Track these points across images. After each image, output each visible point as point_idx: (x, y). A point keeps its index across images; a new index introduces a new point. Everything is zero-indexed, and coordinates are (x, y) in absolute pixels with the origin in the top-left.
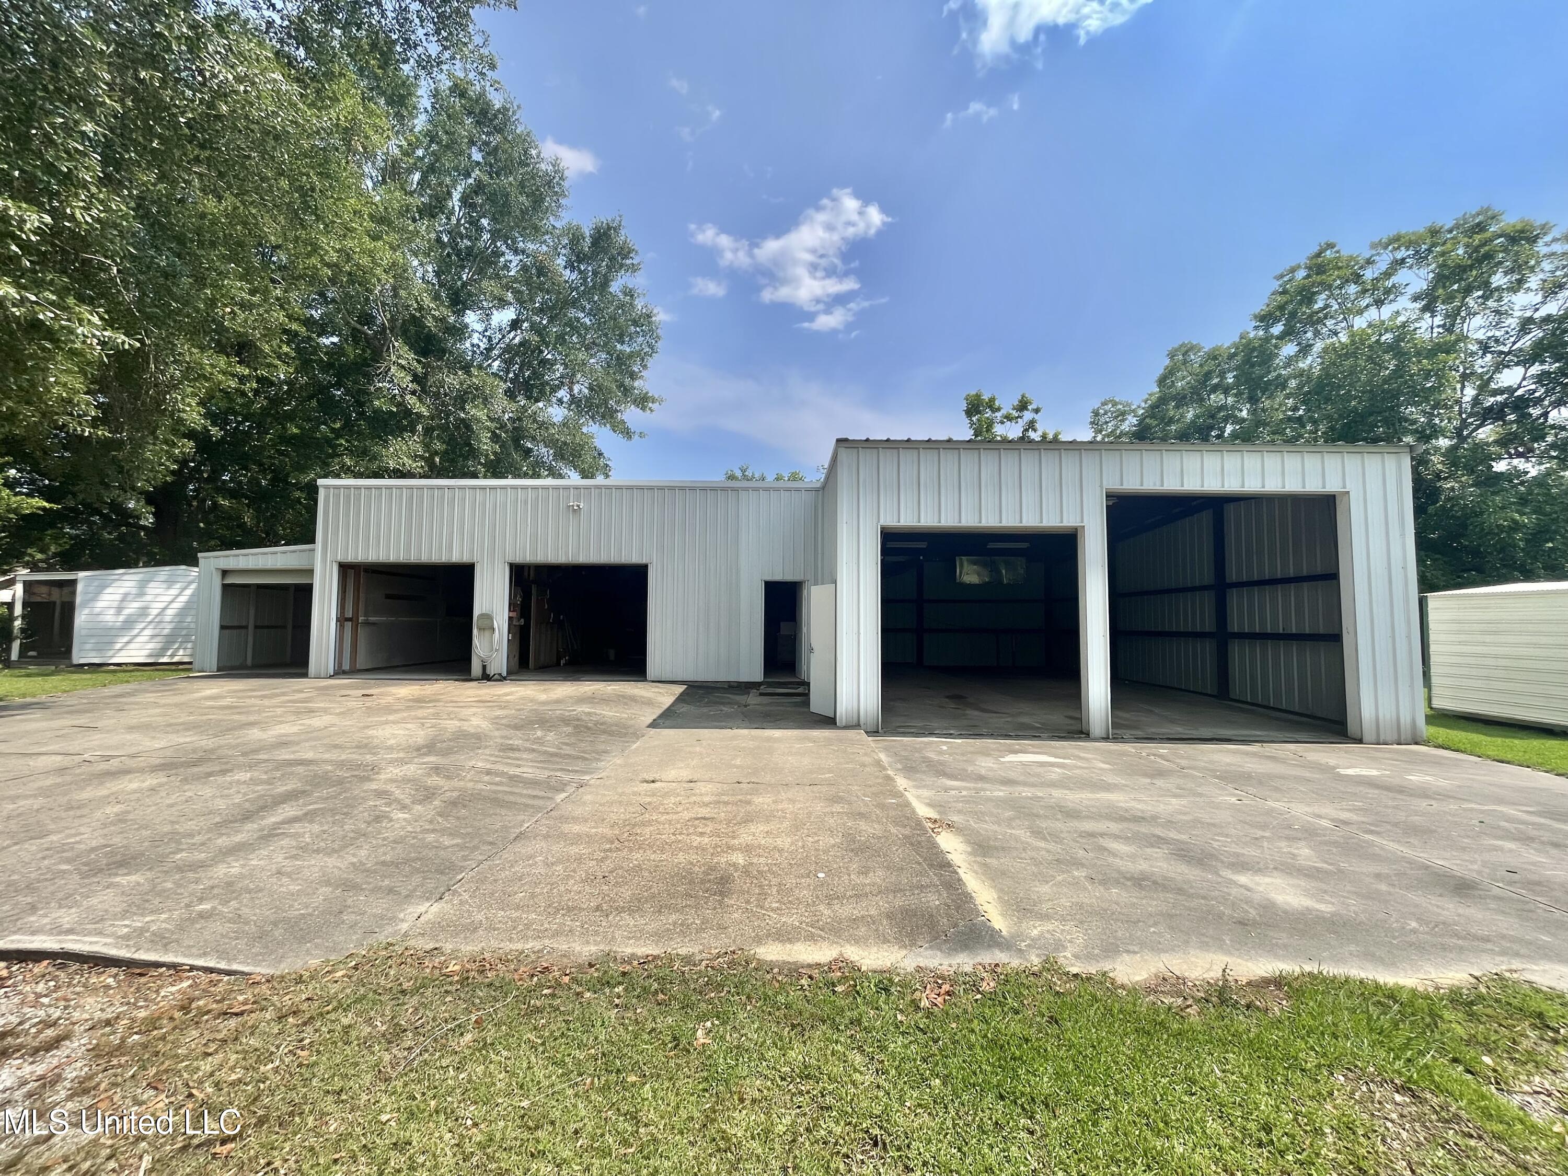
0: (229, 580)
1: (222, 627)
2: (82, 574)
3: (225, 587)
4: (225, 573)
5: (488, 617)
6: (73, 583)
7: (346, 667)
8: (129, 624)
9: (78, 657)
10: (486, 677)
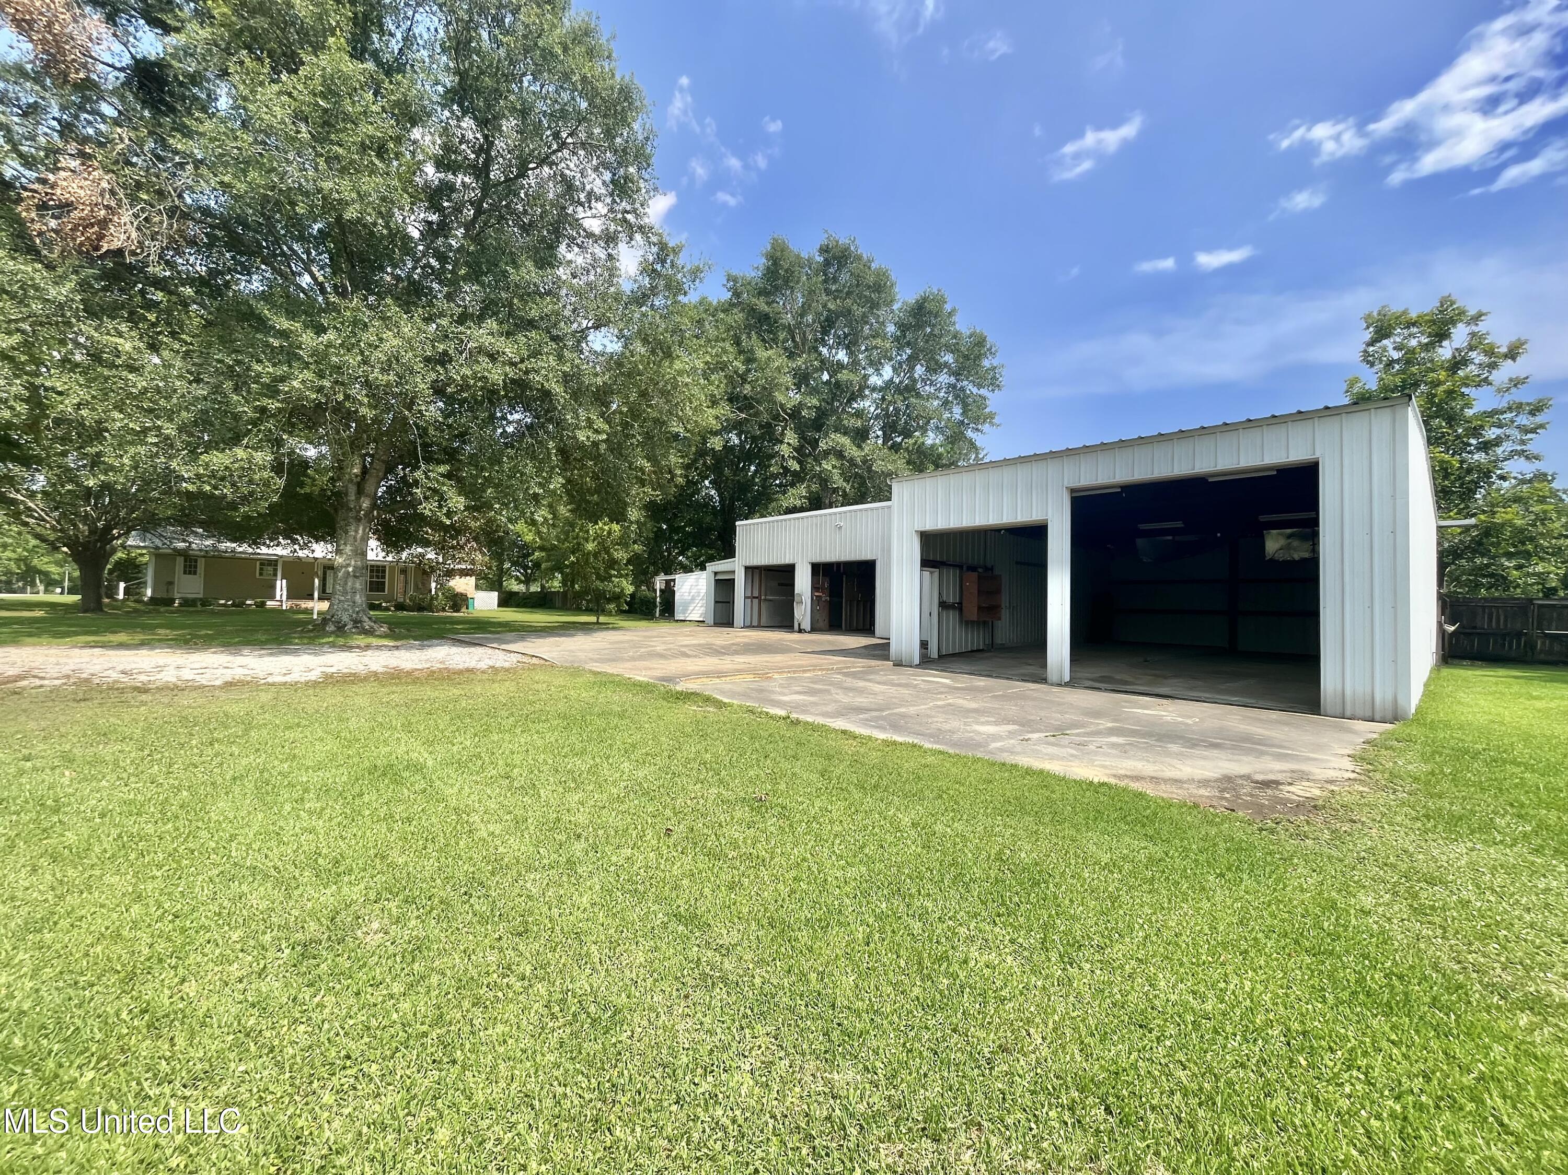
0: (719, 577)
1: (716, 602)
2: (677, 576)
3: (717, 581)
4: (716, 573)
5: (800, 595)
6: (674, 580)
7: (755, 623)
8: (693, 599)
9: (678, 616)
10: (800, 631)
